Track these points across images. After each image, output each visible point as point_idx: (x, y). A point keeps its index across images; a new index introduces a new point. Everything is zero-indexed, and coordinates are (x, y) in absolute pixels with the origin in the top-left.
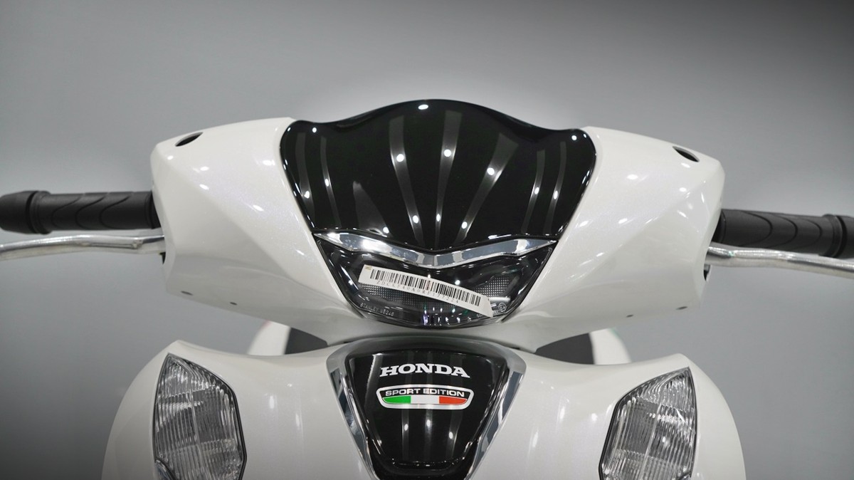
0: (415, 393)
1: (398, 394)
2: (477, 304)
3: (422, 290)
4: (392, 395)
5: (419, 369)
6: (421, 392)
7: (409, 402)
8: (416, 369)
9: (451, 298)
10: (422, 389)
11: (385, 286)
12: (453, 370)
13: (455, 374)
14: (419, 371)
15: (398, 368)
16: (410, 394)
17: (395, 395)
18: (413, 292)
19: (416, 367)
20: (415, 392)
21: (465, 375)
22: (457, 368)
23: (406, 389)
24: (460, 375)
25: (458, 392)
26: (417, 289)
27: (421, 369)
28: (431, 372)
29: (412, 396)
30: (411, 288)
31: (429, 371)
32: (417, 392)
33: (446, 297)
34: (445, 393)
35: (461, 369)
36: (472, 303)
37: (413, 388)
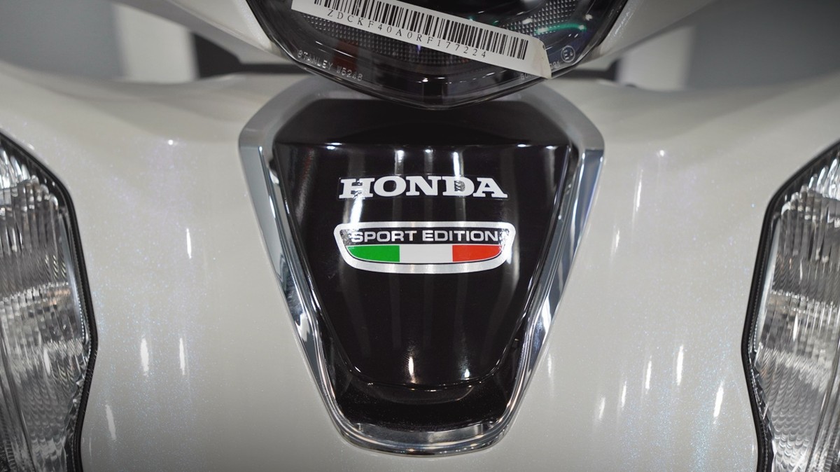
0: (407, 241)
1: (375, 241)
2: (522, 55)
3: (415, 34)
4: (363, 243)
5: (413, 187)
6: (418, 239)
7: (395, 259)
8: (408, 189)
9: (471, 49)
10: (420, 230)
11: (344, 22)
12: (477, 185)
13: (480, 194)
14: (413, 192)
15: (372, 184)
16: (398, 241)
17: (370, 242)
18: (398, 38)
19: (408, 183)
20: (406, 236)
21: (498, 193)
22: (484, 181)
23: (390, 230)
24: (489, 194)
25: (487, 233)
26: (405, 31)
27: (418, 188)
28: (436, 193)
29: (402, 246)
30: (395, 29)
31: (432, 191)
32: (411, 239)
33: (463, 47)
34: (464, 236)
35: (491, 181)
36: (512, 54)
37: (403, 229)
